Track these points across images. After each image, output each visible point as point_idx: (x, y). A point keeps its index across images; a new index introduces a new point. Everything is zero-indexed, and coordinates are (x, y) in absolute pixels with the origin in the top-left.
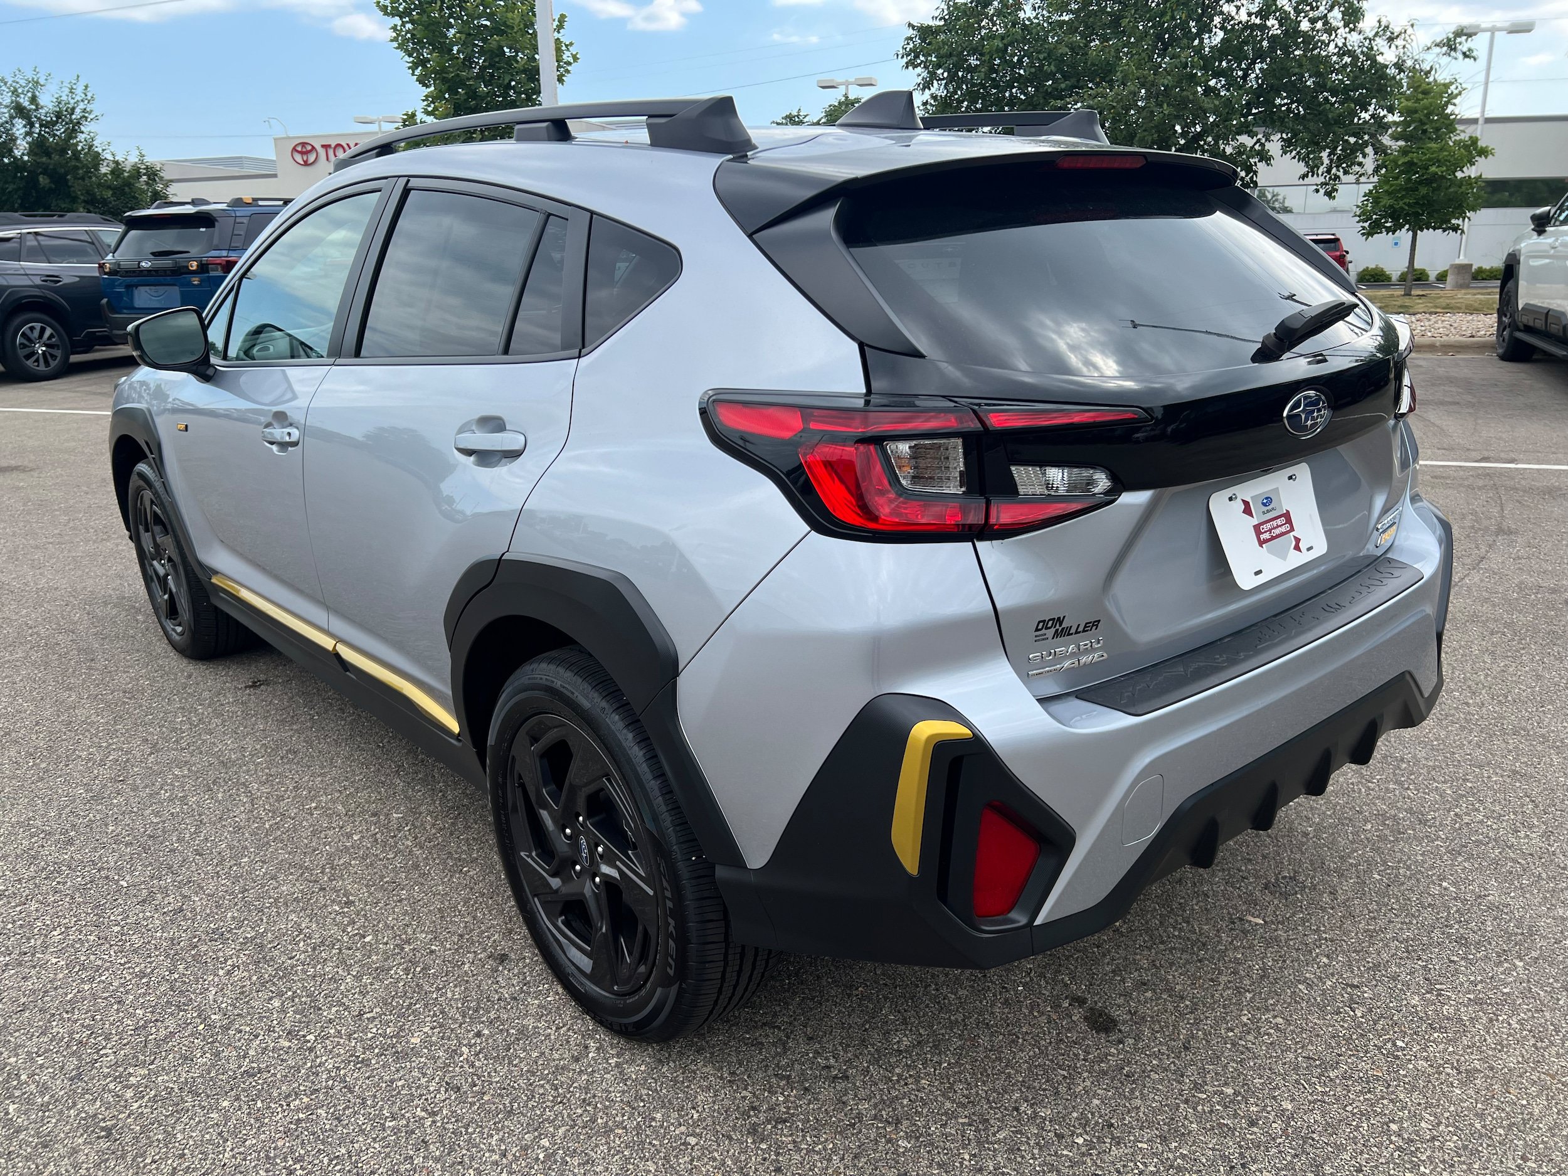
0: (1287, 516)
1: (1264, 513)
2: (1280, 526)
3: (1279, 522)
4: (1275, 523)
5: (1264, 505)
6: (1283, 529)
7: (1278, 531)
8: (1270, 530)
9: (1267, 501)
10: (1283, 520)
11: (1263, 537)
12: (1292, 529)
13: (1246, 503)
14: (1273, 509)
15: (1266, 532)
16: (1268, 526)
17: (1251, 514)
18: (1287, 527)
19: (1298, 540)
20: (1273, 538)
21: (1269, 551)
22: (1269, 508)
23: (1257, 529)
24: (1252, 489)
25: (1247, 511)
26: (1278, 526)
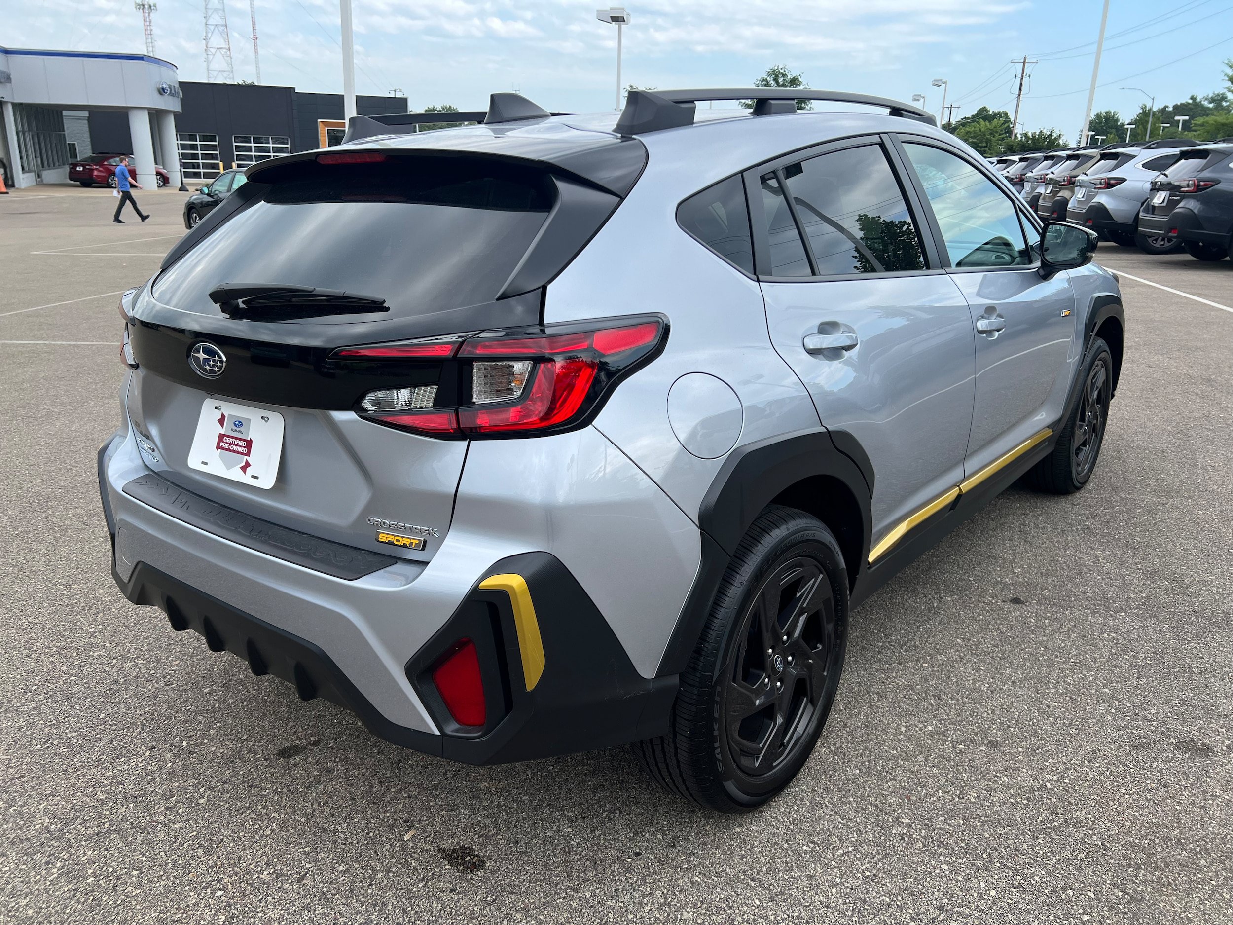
0: (249, 443)
1: (232, 430)
2: (240, 446)
3: (240, 443)
4: (237, 442)
5: (235, 425)
6: (241, 450)
7: (235, 448)
8: (230, 444)
9: (239, 424)
10: (244, 444)
11: (222, 444)
12: (248, 454)
13: (223, 416)
14: (240, 431)
15: (226, 443)
16: (231, 440)
17: (222, 425)
18: (245, 451)
19: (247, 465)
20: (229, 450)
21: (220, 456)
22: (238, 429)
23: (221, 437)
24: (233, 410)
25: (221, 421)
26: (237, 445)
